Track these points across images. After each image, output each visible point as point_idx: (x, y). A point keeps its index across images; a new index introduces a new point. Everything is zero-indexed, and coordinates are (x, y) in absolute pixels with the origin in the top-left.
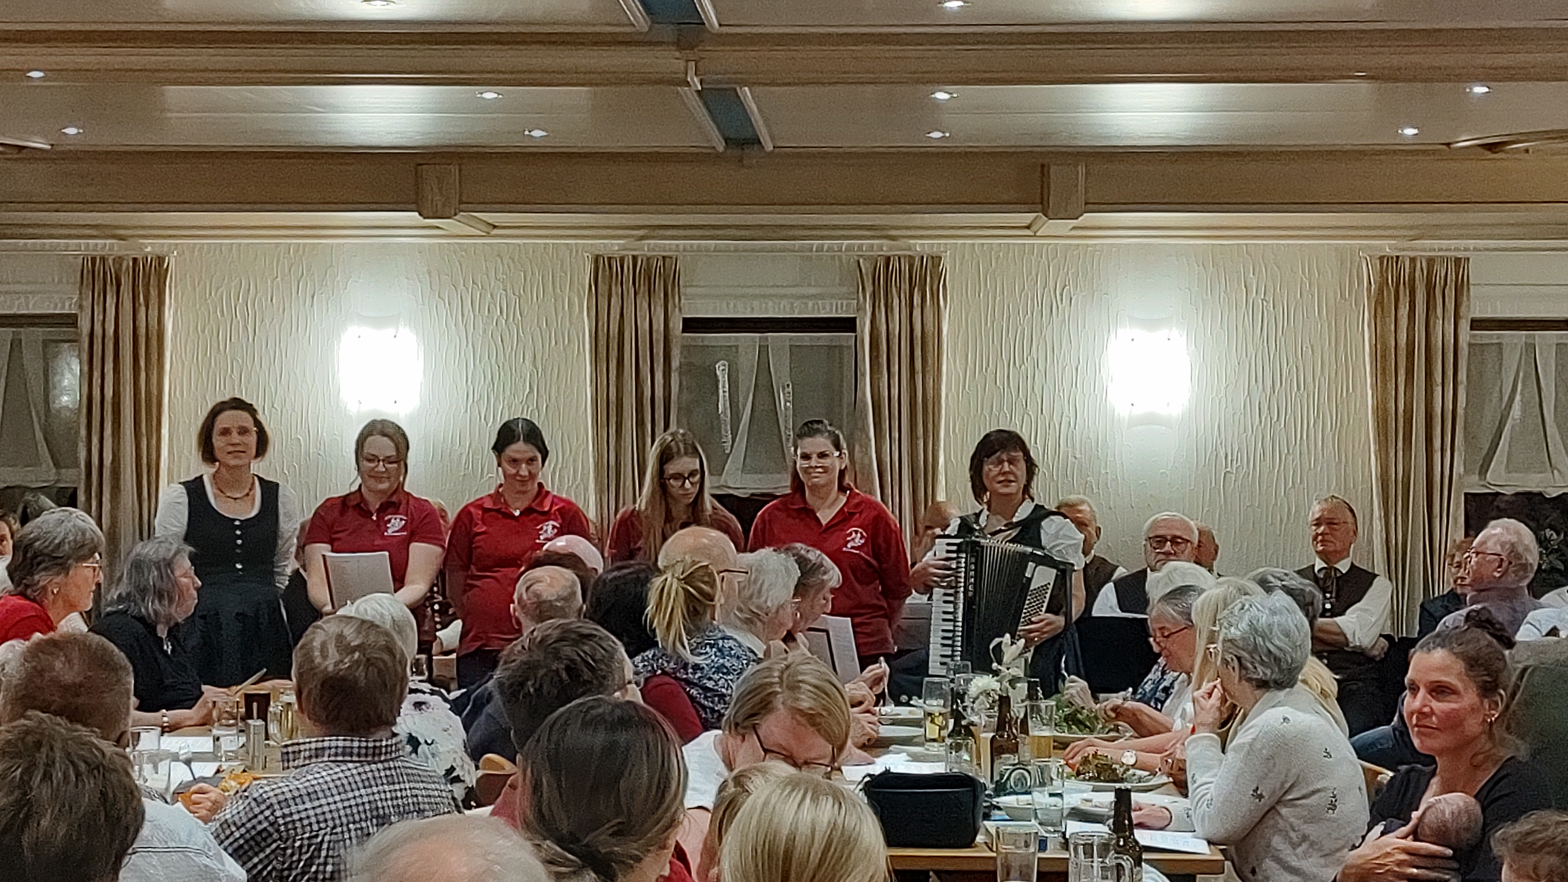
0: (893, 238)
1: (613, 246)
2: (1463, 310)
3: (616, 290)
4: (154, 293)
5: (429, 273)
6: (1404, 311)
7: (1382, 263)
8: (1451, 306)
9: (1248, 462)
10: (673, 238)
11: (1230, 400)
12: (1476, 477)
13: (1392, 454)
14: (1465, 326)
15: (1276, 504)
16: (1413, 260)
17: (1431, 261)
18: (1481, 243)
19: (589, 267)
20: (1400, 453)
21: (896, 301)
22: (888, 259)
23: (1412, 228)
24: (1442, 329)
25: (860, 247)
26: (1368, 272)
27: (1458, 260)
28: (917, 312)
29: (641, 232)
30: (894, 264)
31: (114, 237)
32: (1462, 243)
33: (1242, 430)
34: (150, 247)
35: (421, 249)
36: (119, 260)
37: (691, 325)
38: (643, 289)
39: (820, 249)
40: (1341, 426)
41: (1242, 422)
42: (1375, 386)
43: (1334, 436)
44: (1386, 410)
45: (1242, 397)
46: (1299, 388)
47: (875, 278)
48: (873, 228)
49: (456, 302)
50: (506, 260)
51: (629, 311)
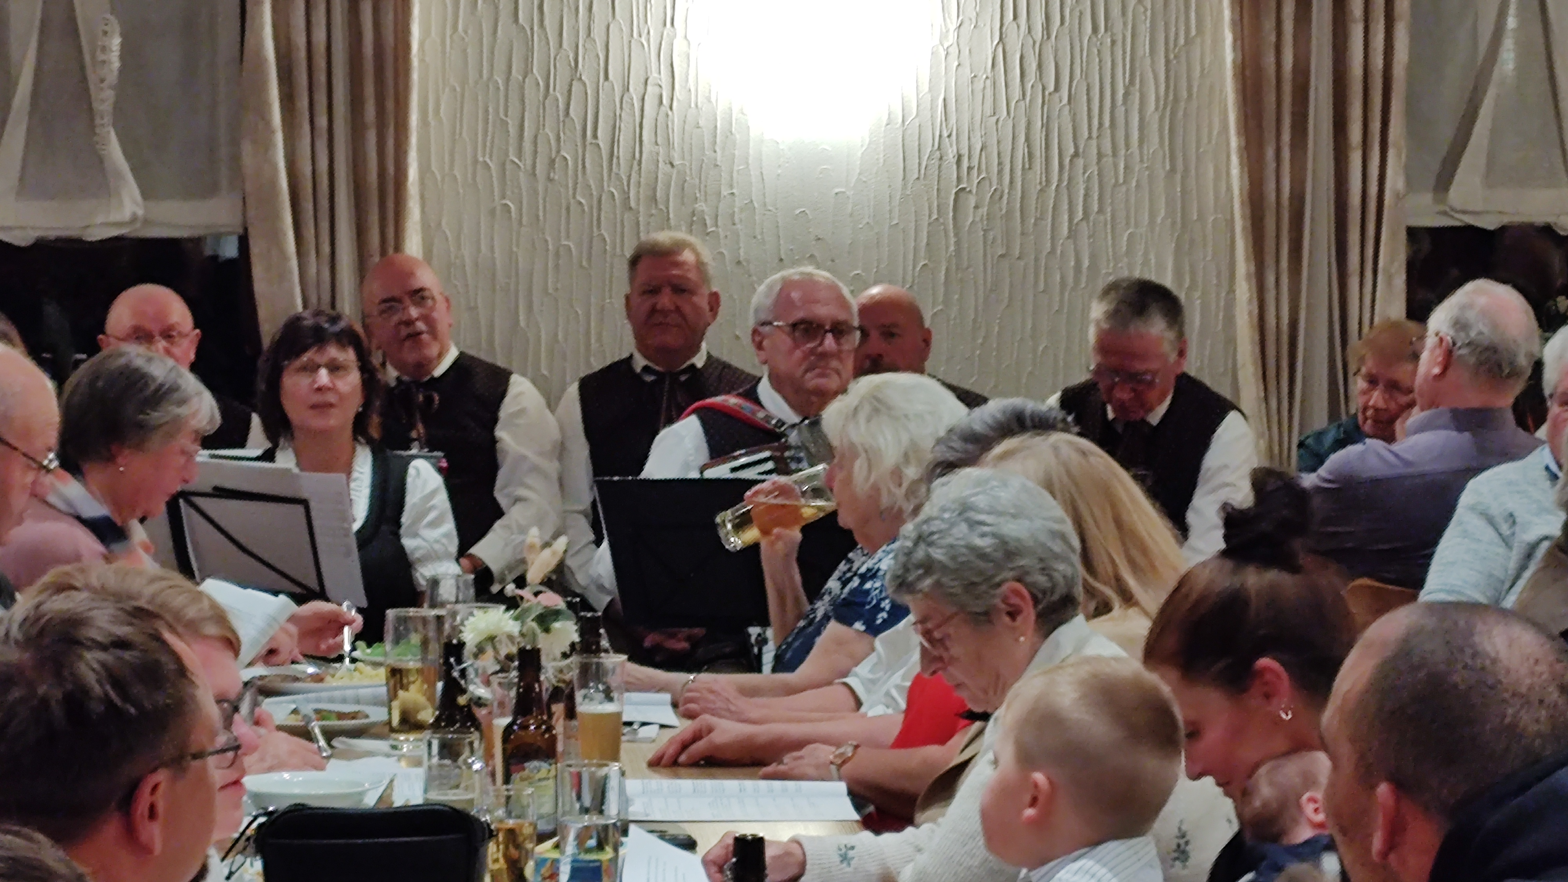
9: (1000, 172)
12: (1427, 198)
13: (1270, 153)
15: (1053, 251)
20: (1286, 154)
33: (988, 111)
40: (1176, 100)
41: (989, 92)
42: (1238, 24)
43: (1161, 119)
44: (1258, 69)
45: (988, 45)
46: (1095, 29)
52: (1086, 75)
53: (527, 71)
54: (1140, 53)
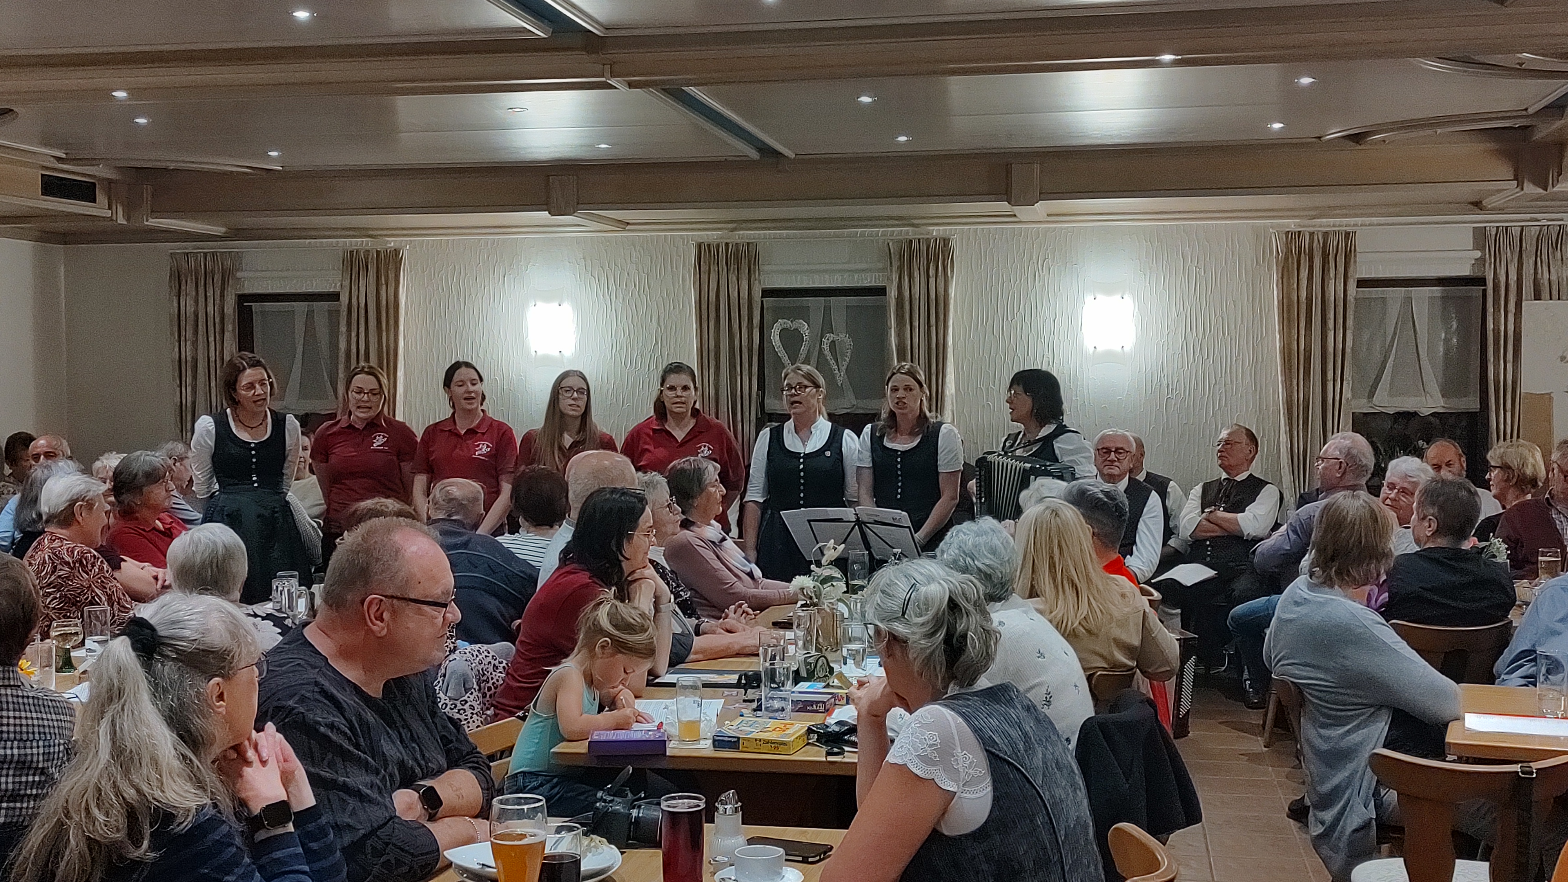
0: (916, 226)
1: (712, 236)
2: (1351, 272)
3: (714, 268)
4: (391, 276)
5: (584, 258)
6: (1304, 274)
7: (1287, 237)
8: (1341, 270)
9: (1185, 390)
10: (756, 229)
11: (1171, 343)
12: (1365, 401)
13: (1295, 381)
14: (1352, 284)
16: (1312, 234)
17: (1326, 234)
18: (1367, 220)
19: (693, 252)
20: (1301, 383)
21: (916, 274)
22: (911, 242)
23: (1310, 209)
24: (1334, 288)
25: (890, 233)
26: (1277, 245)
27: (1346, 234)
28: (932, 281)
29: (731, 226)
30: (915, 245)
32: (1352, 221)
33: (1180, 366)
34: (390, 243)
36: (368, 253)
37: (767, 293)
38: (734, 267)
39: (863, 235)
40: (1257, 362)
41: (1180, 360)
42: (1282, 332)
43: (1251, 370)
44: (1290, 350)
45: (1180, 340)
46: (1224, 334)
47: (901, 257)
48: (900, 218)
49: (603, 279)
50: (638, 248)
51: (723, 282)
52: (1220, 352)
53: (997, 353)
54: (1241, 343)
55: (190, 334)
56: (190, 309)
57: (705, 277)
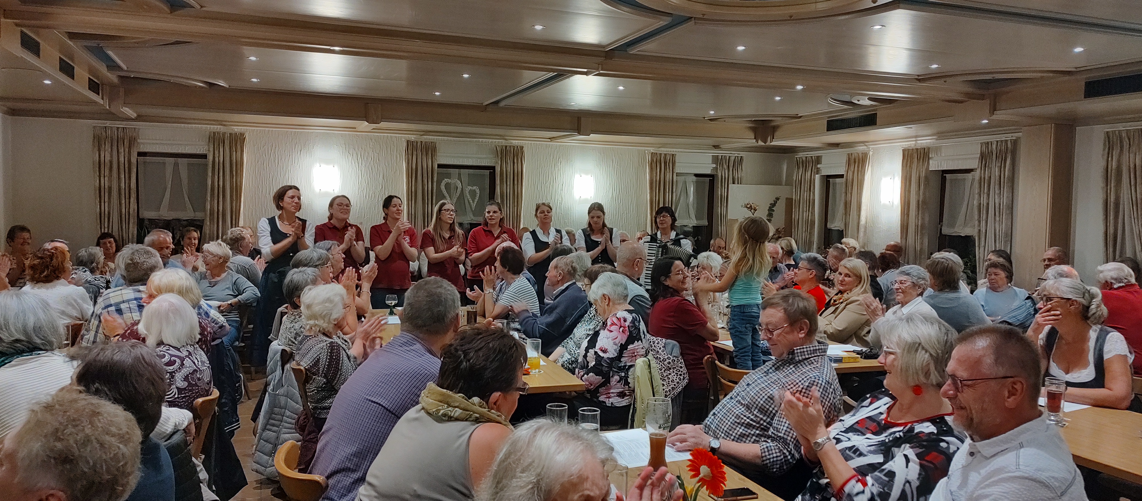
0: (506, 140)
1: (412, 138)
2: (674, 170)
3: (415, 153)
4: (239, 147)
5: (345, 144)
6: (658, 171)
7: (653, 155)
8: (671, 169)
10: (432, 135)
14: (675, 174)
16: (661, 154)
17: (665, 155)
18: (679, 150)
19: (405, 144)
21: (508, 161)
22: (506, 147)
23: (659, 144)
24: (669, 176)
25: (495, 142)
26: (648, 158)
27: (673, 155)
28: (515, 165)
29: (422, 133)
30: (508, 148)
31: (222, 125)
32: (673, 150)
34: (237, 129)
35: (342, 135)
36: (225, 133)
37: (440, 166)
38: (424, 153)
39: (482, 142)
41: (610, 203)
47: (502, 153)
48: (500, 136)
49: (355, 155)
50: (373, 141)
51: (419, 160)
55: (107, 173)
56: (108, 158)
57: (410, 157)
